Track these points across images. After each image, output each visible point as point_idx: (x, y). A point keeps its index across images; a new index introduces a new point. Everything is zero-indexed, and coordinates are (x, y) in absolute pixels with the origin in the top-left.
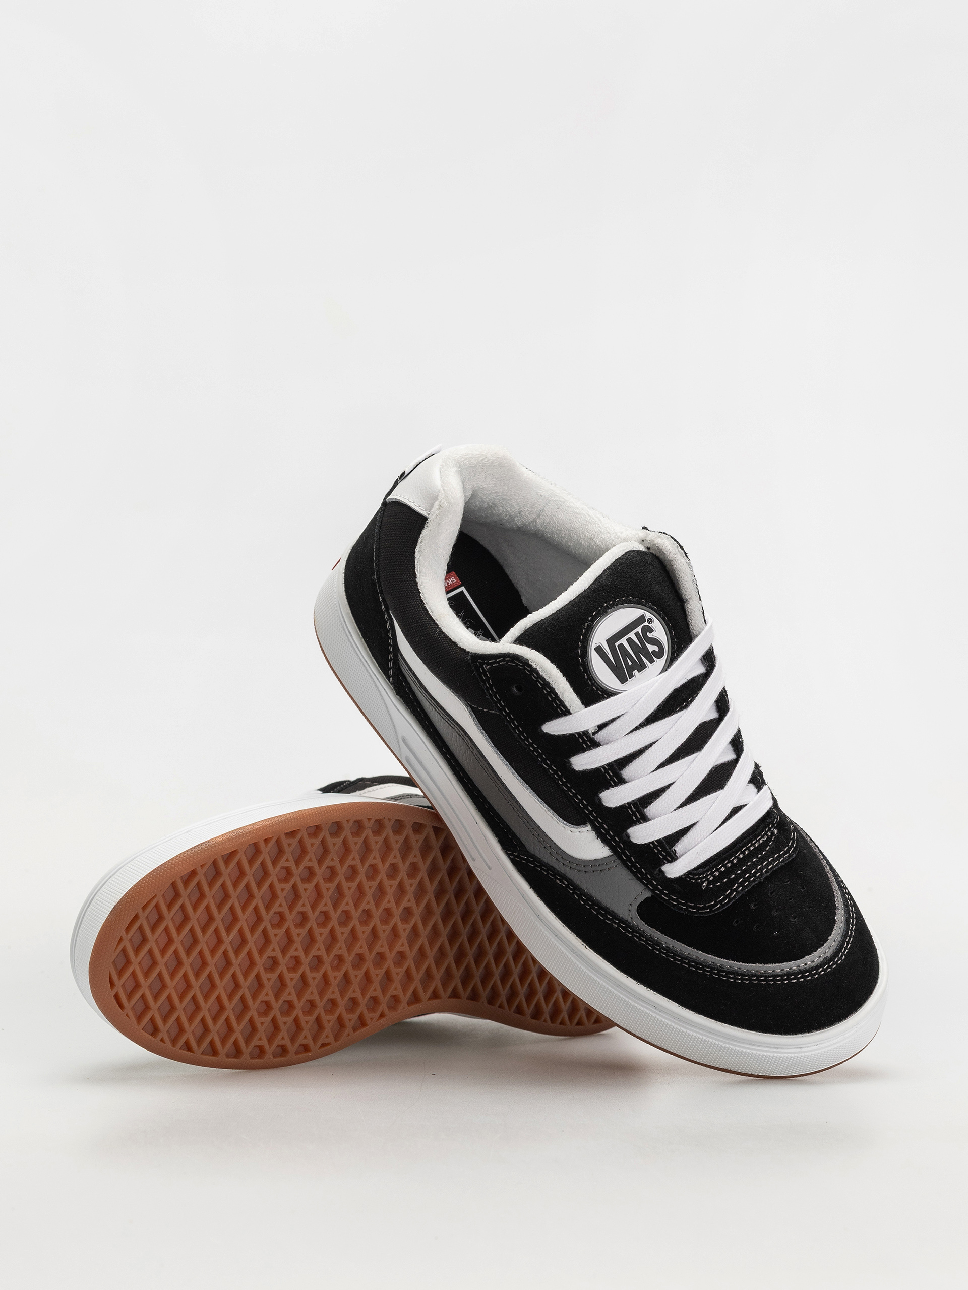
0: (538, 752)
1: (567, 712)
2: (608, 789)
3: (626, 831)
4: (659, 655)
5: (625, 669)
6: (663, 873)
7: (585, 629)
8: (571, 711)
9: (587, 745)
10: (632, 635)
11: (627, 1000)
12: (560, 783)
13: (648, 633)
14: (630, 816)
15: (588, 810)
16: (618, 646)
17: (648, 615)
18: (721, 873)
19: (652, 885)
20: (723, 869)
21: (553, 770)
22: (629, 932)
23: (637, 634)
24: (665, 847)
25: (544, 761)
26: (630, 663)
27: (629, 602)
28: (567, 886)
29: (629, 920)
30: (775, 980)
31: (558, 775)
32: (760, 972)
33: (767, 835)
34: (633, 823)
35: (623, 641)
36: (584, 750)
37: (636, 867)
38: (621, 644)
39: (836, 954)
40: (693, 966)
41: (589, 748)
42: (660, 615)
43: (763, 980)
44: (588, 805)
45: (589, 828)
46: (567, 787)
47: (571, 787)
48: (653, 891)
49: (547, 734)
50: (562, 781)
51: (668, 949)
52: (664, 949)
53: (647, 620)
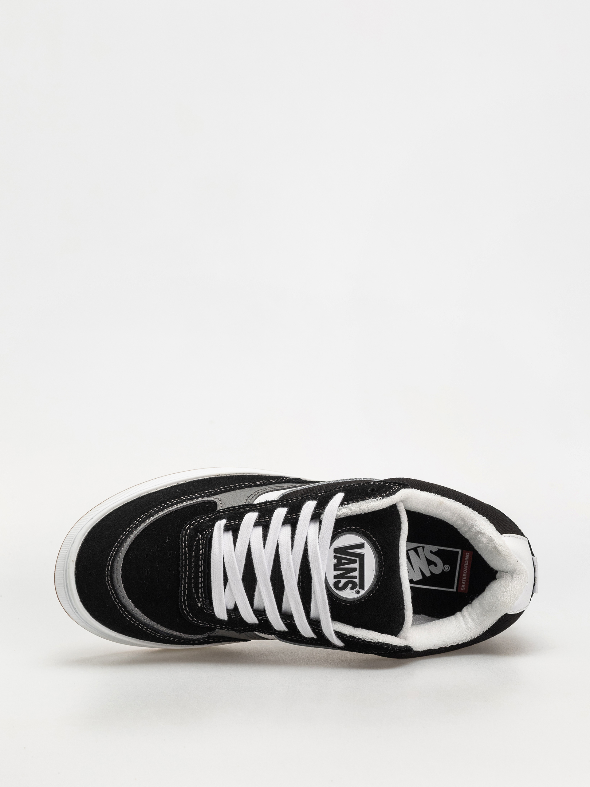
1: (342, 504)
2: (287, 512)
3: (258, 512)
4: (336, 584)
5: (341, 556)
6: (223, 519)
8: (341, 507)
10: (356, 574)
16: (357, 560)
17: (362, 592)
18: (200, 549)
19: (222, 512)
23: (355, 577)
26: (343, 561)
29: (213, 496)
33: (201, 598)
34: (259, 516)
35: (356, 565)
36: (314, 511)
38: (356, 563)
39: (112, 582)
48: (218, 511)
53: (360, 590)
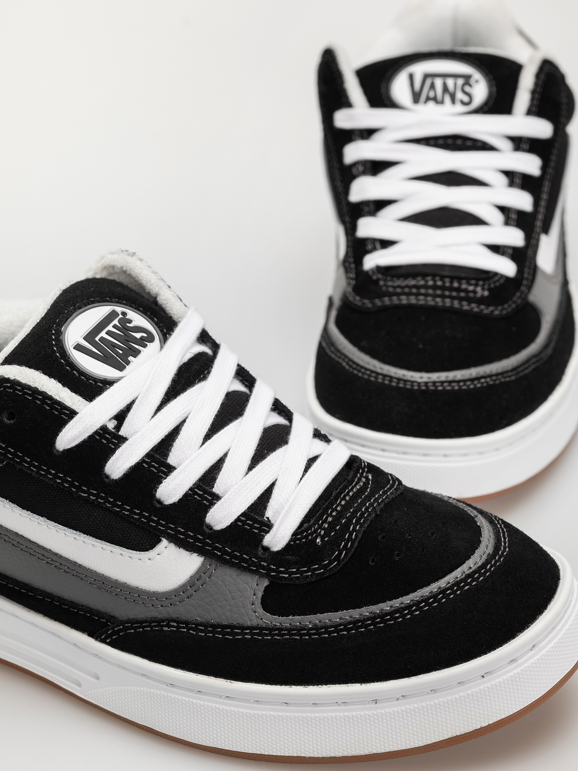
0: (67, 482)
1: (72, 414)
2: (161, 483)
3: (204, 521)
4: (149, 339)
5: (117, 357)
6: (266, 549)
7: (54, 335)
9: (113, 443)
10: (110, 328)
11: (304, 715)
12: (108, 505)
13: (128, 324)
14: (200, 503)
15: (153, 521)
16: (99, 340)
17: (119, 309)
18: (329, 523)
19: (263, 568)
20: (330, 519)
21: (94, 495)
22: (267, 635)
23: (115, 327)
24: (255, 518)
25: (79, 488)
26: (120, 352)
27: (93, 302)
28: (178, 627)
29: (261, 622)
30: (446, 596)
31: (102, 498)
32: (426, 596)
33: (362, 480)
34: (206, 509)
35: (103, 334)
36: (113, 451)
37: (236, 557)
38: (102, 337)
39: (497, 548)
40: (352, 629)
41: (117, 446)
42: (132, 307)
43: (433, 602)
44: (150, 515)
45: (165, 542)
46: (118, 506)
47: (122, 505)
48: (267, 576)
49: (65, 451)
50: (109, 502)
51: (316, 628)
52: (311, 629)
53: (120, 313)
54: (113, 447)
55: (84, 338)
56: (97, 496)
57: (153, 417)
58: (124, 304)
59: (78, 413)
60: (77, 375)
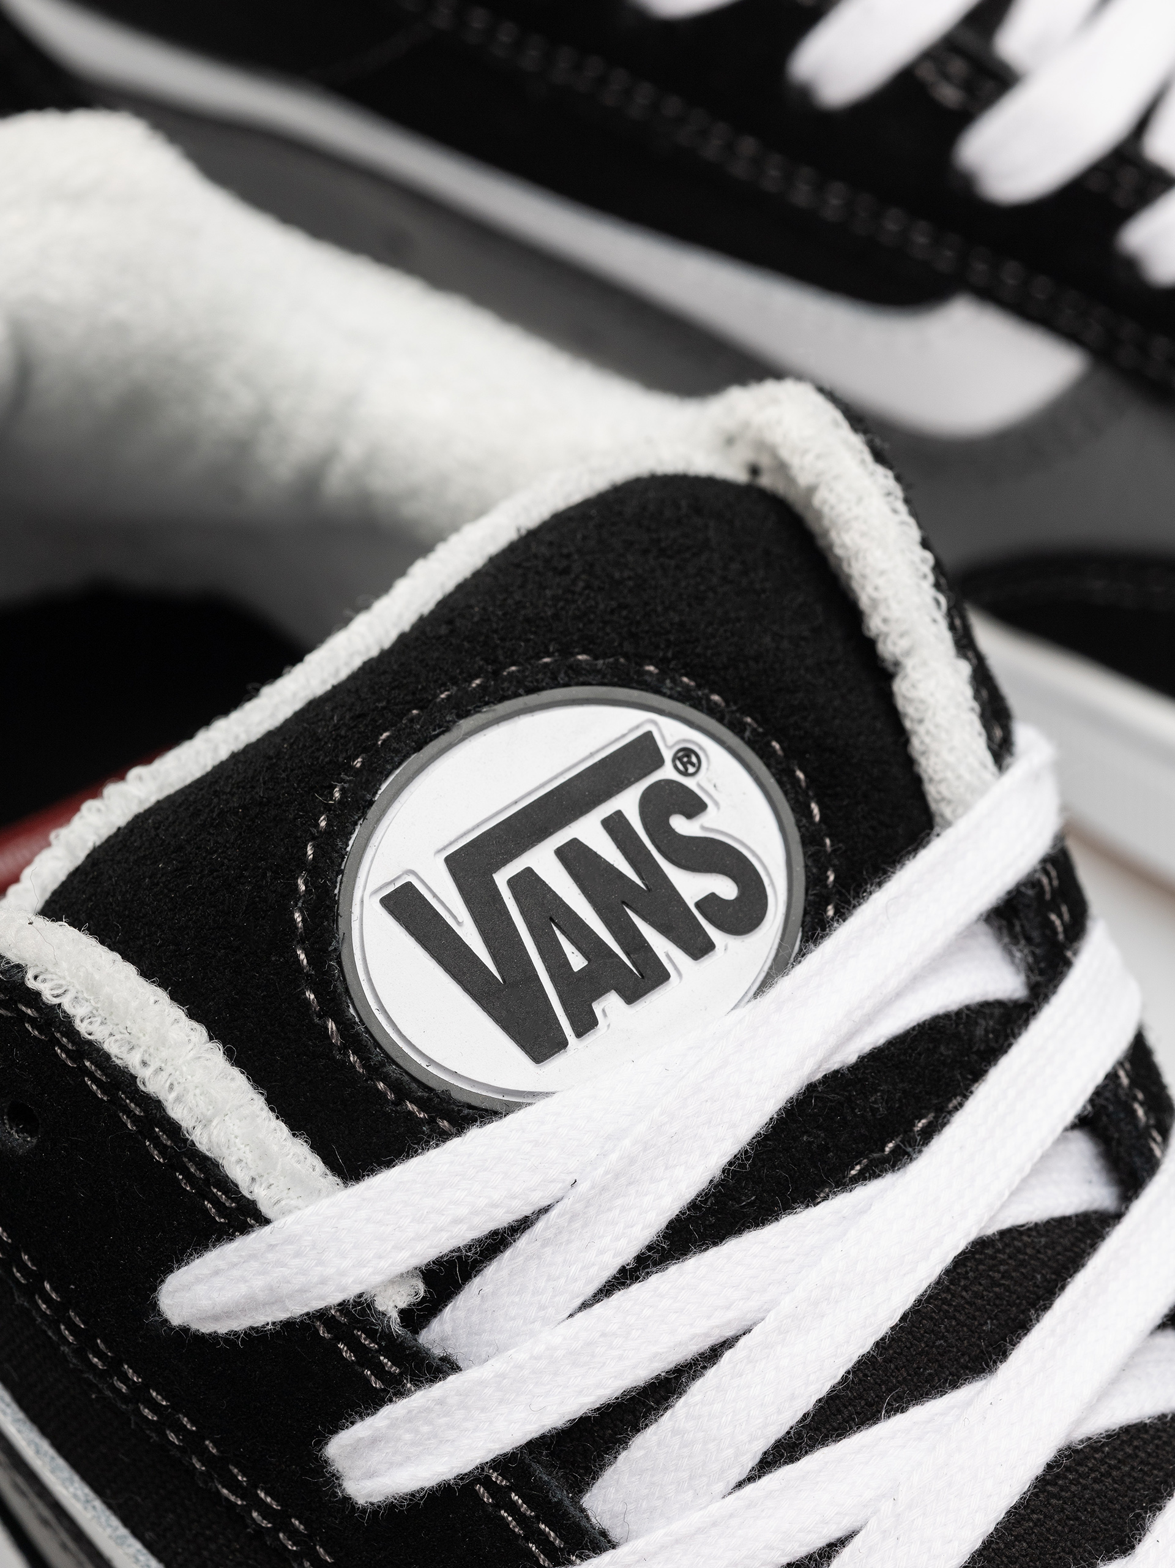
0: (179, 1429)
1: (245, 1216)
4: (740, 916)
7: (328, 808)
8: (265, 1208)
9: (380, 1372)
10: (586, 829)
13: (677, 819)
16: (509, 883)
17: (675, 734)
21: (264, 1509)
23: (616, 826)
25: (218, 1469)
26: (577, 961)
27: (576, 676)
31: (291, 1533)
35: (540, 856)
38: (529, 874)
41: (394, 1390)
42: (737, 728)
49: (186, 1330)
53: (668, 755)
54: (377, 1385)
55: (449, 860)
56: (281, 1521)
57: (585, 1306)
58: (711, 711)
59: (267, 1221)
60: (336, 1040)
